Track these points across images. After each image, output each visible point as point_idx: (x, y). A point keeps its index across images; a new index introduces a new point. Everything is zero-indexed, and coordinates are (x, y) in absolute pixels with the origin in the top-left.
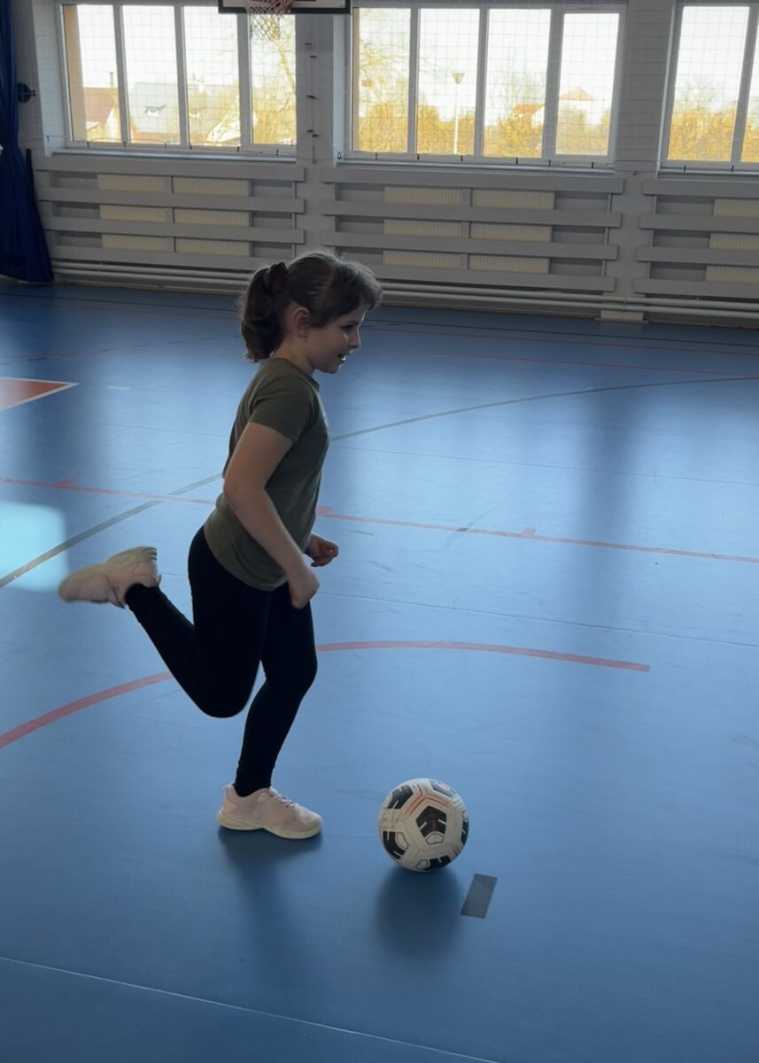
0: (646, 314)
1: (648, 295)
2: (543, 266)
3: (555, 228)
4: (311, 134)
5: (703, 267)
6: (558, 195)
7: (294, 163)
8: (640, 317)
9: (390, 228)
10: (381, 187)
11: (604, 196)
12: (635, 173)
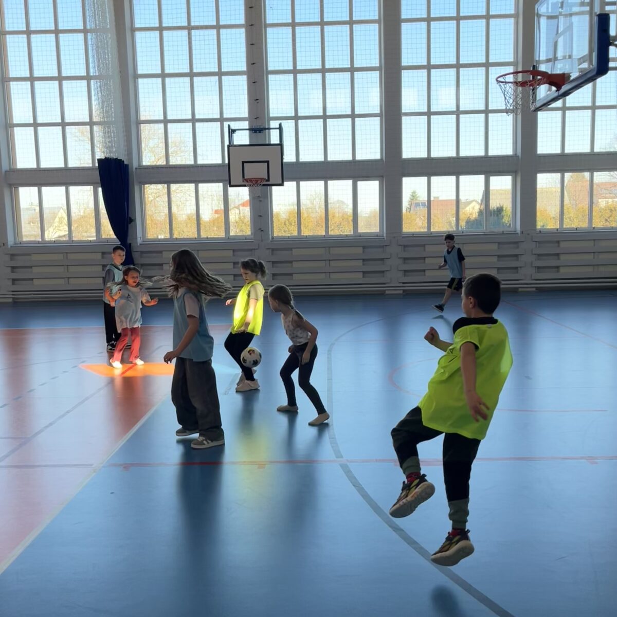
0: (404, 291)
1: (404, 283)
2: (361, 275)
3: (364, 260)
4: (260, 230)
5: (424, 271)
6: (364, 247)
7: (253, 242)
8: (401, 292)
9: (295, 265)
10: (291, 249)
11: (383, 247)
12: (394, 237)
